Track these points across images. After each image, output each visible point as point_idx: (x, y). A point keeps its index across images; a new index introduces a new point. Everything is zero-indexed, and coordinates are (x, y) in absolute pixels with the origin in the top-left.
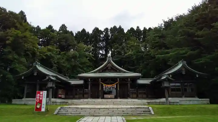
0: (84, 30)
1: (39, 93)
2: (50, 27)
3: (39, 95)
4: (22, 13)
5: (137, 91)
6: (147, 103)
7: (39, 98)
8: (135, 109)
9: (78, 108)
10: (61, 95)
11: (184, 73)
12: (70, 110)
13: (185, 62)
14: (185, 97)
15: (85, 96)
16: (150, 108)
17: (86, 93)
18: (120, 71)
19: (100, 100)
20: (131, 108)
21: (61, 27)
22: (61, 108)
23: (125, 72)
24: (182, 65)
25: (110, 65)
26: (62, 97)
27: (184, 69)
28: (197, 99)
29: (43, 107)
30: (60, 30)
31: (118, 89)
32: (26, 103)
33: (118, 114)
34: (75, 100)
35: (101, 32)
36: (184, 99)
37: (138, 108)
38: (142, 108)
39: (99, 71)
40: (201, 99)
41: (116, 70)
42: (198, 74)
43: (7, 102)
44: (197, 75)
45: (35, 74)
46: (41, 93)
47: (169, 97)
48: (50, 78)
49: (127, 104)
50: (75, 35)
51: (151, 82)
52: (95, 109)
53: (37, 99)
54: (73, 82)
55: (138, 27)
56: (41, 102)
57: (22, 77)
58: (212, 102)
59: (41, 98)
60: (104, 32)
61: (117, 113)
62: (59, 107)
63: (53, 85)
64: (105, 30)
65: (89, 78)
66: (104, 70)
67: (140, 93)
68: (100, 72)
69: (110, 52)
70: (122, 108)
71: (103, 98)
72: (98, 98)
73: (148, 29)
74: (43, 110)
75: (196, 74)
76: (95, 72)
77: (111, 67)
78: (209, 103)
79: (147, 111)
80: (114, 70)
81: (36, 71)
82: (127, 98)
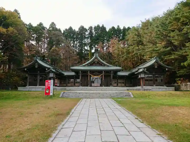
0: (71, 28)
1: (48, 82)
2: (41, 24)
3: (47, 83)
4: (16, 11)
5: (117, 81)
6: (127, 90)
7: (48, 86)
8: (119, 94)
9: (77, 93)
10: (57, 83)
11: (156, 67)
12: (71, 94)
13: (158, 59)
14: (156, 86)
16: (130, 93)
17: (77, 82)
18: (105, 65)
19: (89, 88)
20: (116, 93)
21: (51, 25)
22: (64, 93)
23: (108, 66)
24: (156, 61)
25: (97, 60)
27: (156, 64)
28: (165, 87)
29: (51, 92)
30: (50, 28)
31: (103, 79)
32: (30, 89)
35: (86, 30)
37: (121, 93)
38: (124, 93)
39: (87, 65)
40: (168, 88)
41: (102, 65)
43: (10, 89)
44: (167, 69)
45: (37, 67)
46: (49, 81)
47: (144, 86)
48: (51, 70)
49: (112, 90)
50: (62, 32)
51: (129, 74)
52: (90, 94)
53: (46, 86)
55: (118, 26)
56: (49, 88)
59: (49, 86)
60: (89, 30)
61: (106, 96)
62: (62, 92)
64: (89, 28)
65: (80, 71)
66: (92, 64)
67: (120, 83)
68: (89, 66)
69: (94, 49)
70: (109, 93)
71: (91, 86)
72: (87, 86)
73: (127, 28)
74: (51, 94)
76: (84, 66)
77: (97, 62)
78: (174, 90)
79: (128, 95)
80: (100, 64)
81: (36, 64)
82: (109, 86)
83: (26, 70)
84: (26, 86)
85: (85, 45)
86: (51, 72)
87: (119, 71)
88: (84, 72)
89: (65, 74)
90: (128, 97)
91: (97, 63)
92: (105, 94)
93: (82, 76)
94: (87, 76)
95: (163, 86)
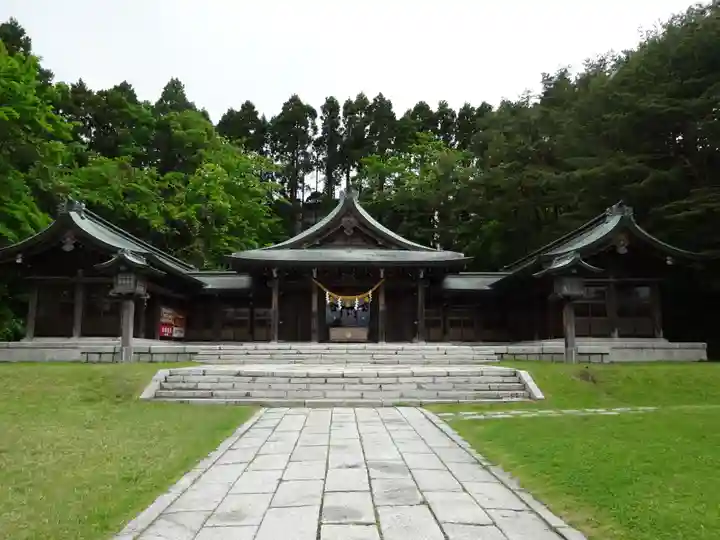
5: (445, 317)
6: (497, 357)
9: (239, 374)
10: (171, 326)
11: (623, 250)
12: (206, 384)
13: (629, 212)
14: (619, 336)
15: (259, 331)
16: (525, 375)
17: (262, 324)
18: (389, 243)
19: (314, 346)
20: (448, 375)
21: (168, 87)
22: (173, 374)
24: (621, 220)
25: (352, 219)
26: (175, 335)
27: (622, 237)
28: (663, 342)
31: (382, 308)
33: (402, 396)
34: (222, 347)
35: (311, 113)
36: (617, 342)
39: (310, 243)
40: (677, 345)
41: (373, 240)
42: (672, 253)
44: (669, 258)
45: (68, 248)
47: (577, 336)
48: (123, 261)
51: (495, 286)
52: (308, 380)
54: (211, 282)
57: (15, 256)
61: (397, 394)
62: (162, 372)
63: (136, 285)
65: (274, 267)
66: (324, 239)
67: (453, 324)
68: (314, 247)
71: (325, 338)
72: (306, 338)
75: (665, 253)
76: (294, 247)
77: (355, 229)
78: (705, 357)
80: (366, 237)
81: (68, 233)
82: (410, 341)
83: (19, 261)
84: (24, 336)
86: (122, 268)
87: (454, 268)
88: (294, 272)
89: (210, 287)
91: (352, 231)
94: (308, 292)
95: (653, 336)
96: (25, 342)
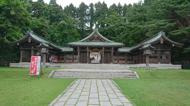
0: (71, 5)
5: (118, 58)
6: (130, 68)
8: (122, 73)
11: (162, 43)
12: (63, 74)
13: (164, 33)
14: (160, 63)
15: (75, 61)
16: (135, 72)
17: (76, 59)
18: (105, 41)
19: (87, 65)
20: (118, 72)
22: (55, 71)
23: (109, 42)
24: (162, 35)
25: (97, 35)
26: (55, 62)
27: (162, 39)
28: (171, 65)
30: (50, 4)
31: (103, 56)
32: (23, 66)
33: (107, 77)
34: (66, 65)
35: (87, 7)
37: (124, 72)
38: (127, 72)
39: (87, 41)
40: (174, 65)
41: (101, 40)
42: (174, 43)
44: (173, 45)
47: (149, 63)
48: (43, 45)
49: (112, 68)
50: (63, 9)
51: (131, 51)
52: (86, 73)
54: (64, 49)
55: (119, 3)
58: (183, 68)
62: (53, 71)
63: (46, 51)
64: (90, 5)
65: (78, 46)
66: (91, 40)
67: (121, 60)
69: (95, 25)
70: (110, 72)
71: (90, 63)
72: (86, 62)
73: (128, 5)
75: (172, 43)
76: (83, 42)
77: (97, 37)
78: (181, 68)
79: (133, 76)
81: (29, 38)
82: (110, 63)
83: (18, 44)
84: (20, 62)
85: (86, 21)
87: (120, 47)
88: (83, 48)
90: (133, 77)
92: (105, 73)
93: (81, 52)
94: (86, 52)
95: (168, 63)
96: (20, 63)
